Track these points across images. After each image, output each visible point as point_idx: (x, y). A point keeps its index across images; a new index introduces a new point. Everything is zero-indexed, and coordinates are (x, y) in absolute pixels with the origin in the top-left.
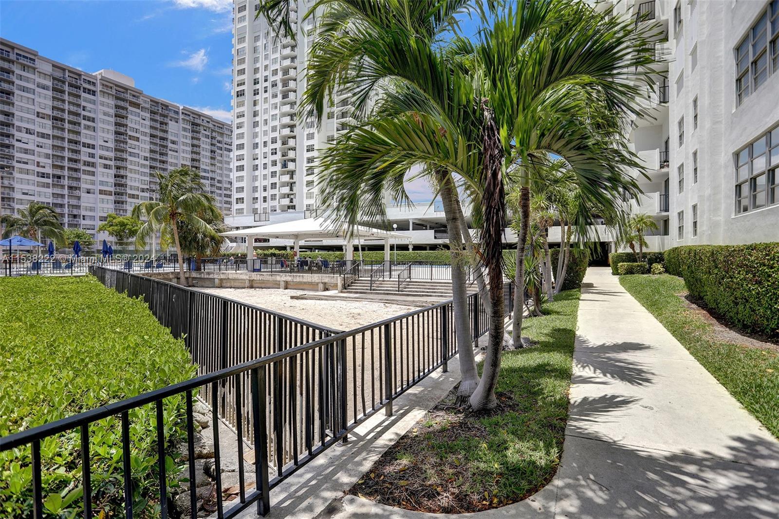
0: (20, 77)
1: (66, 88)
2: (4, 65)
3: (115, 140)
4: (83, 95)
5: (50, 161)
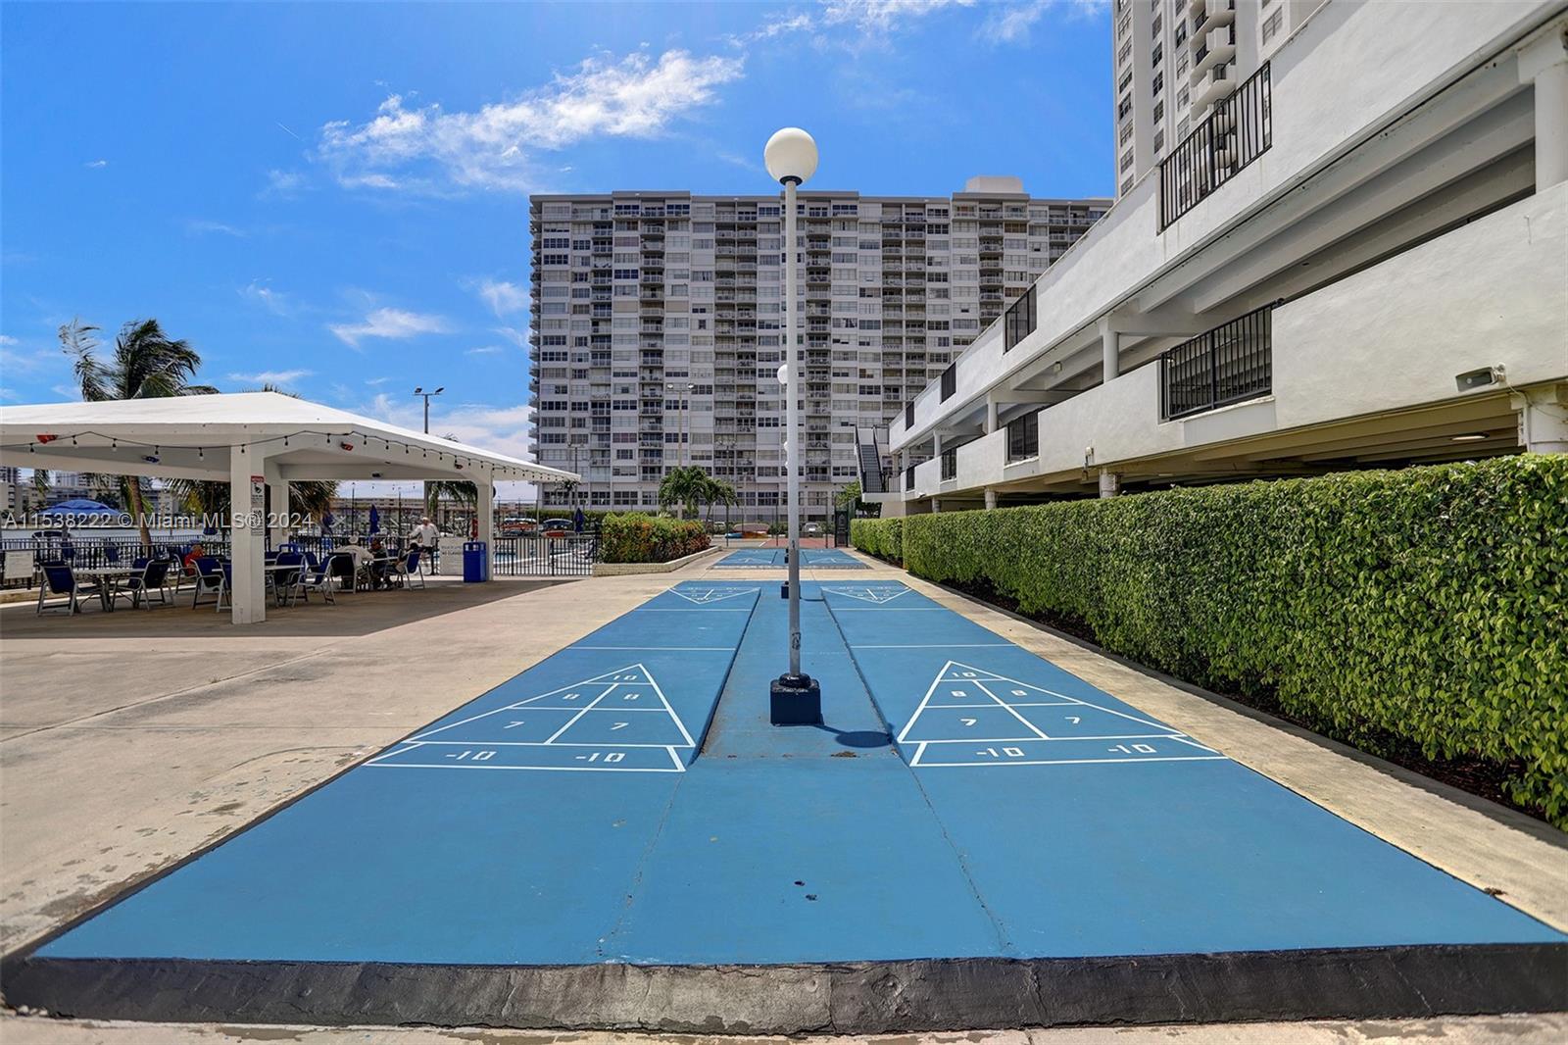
0: (839, 242)
1: (904, 235)
2: (819, 230)
3: (981, 304)
4: (929, 237)
5: (879, 365)
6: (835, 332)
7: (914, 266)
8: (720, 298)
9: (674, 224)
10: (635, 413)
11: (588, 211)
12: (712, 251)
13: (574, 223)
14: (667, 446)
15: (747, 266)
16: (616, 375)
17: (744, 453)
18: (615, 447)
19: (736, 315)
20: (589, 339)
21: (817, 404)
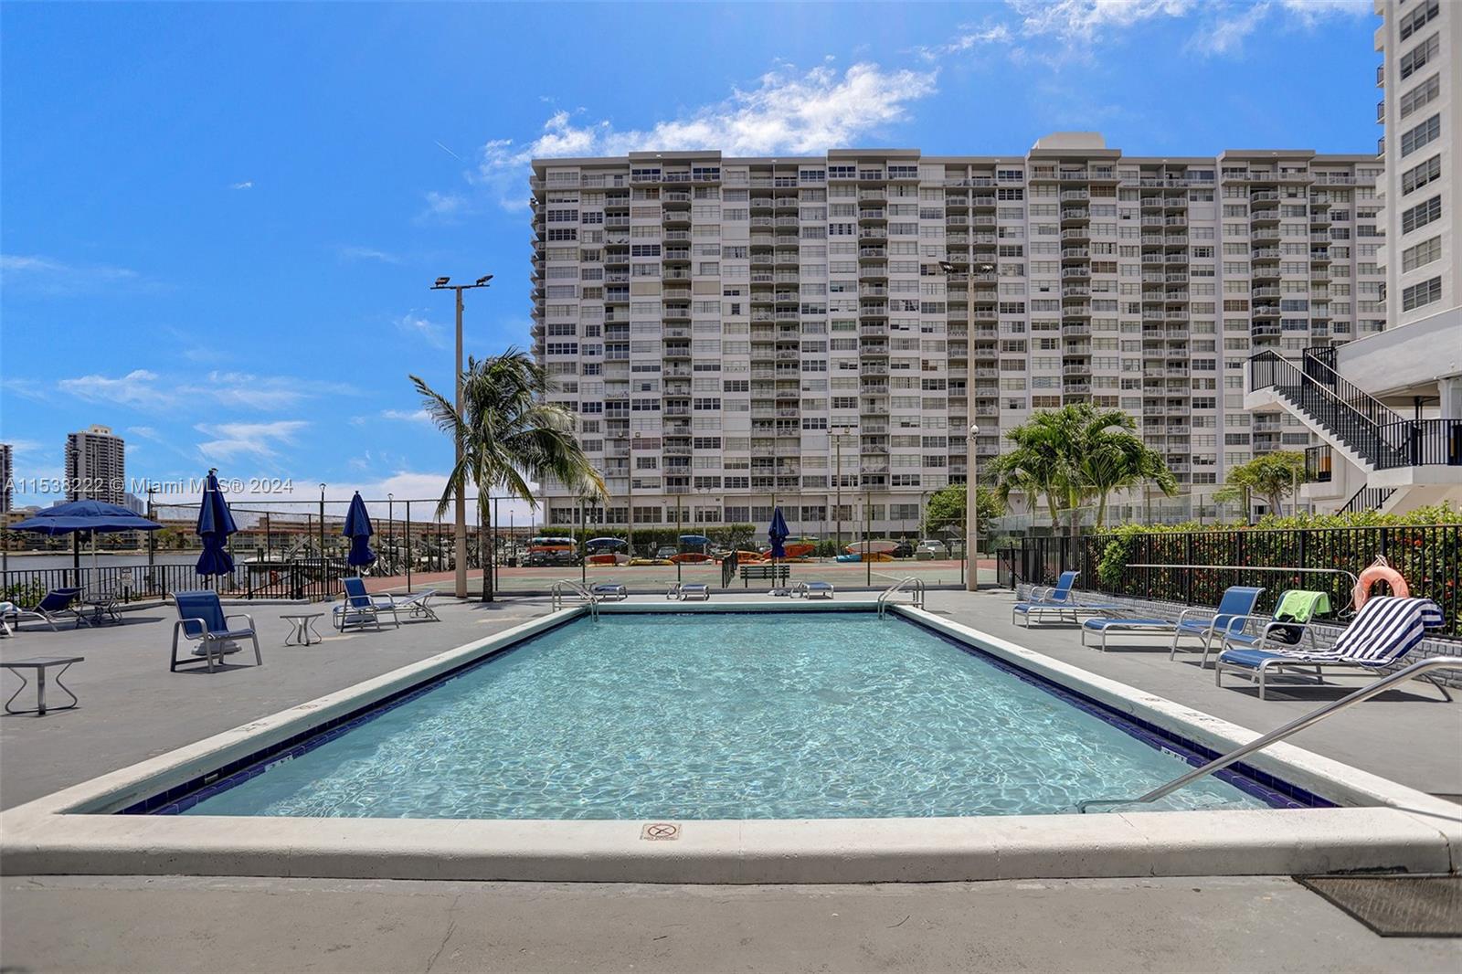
1: (970, 202)
2: (873, 195)
3: (1063, 281)
4: (1000, 204)
5: (944, 355)
6: (894, 316)
7: (982, 239)
8: (756, 279)
9: (702, 191)
10: (658, 414)
11: (599, 177)
12: (746, 223)
13: (584, 192)
14: (697, 453)
15: (788, 241)
16: (635, 369)
17: (786, 461)
18: (636, 454)
19: (773, 298)
20: (602, 329)
21: (873, 401)
